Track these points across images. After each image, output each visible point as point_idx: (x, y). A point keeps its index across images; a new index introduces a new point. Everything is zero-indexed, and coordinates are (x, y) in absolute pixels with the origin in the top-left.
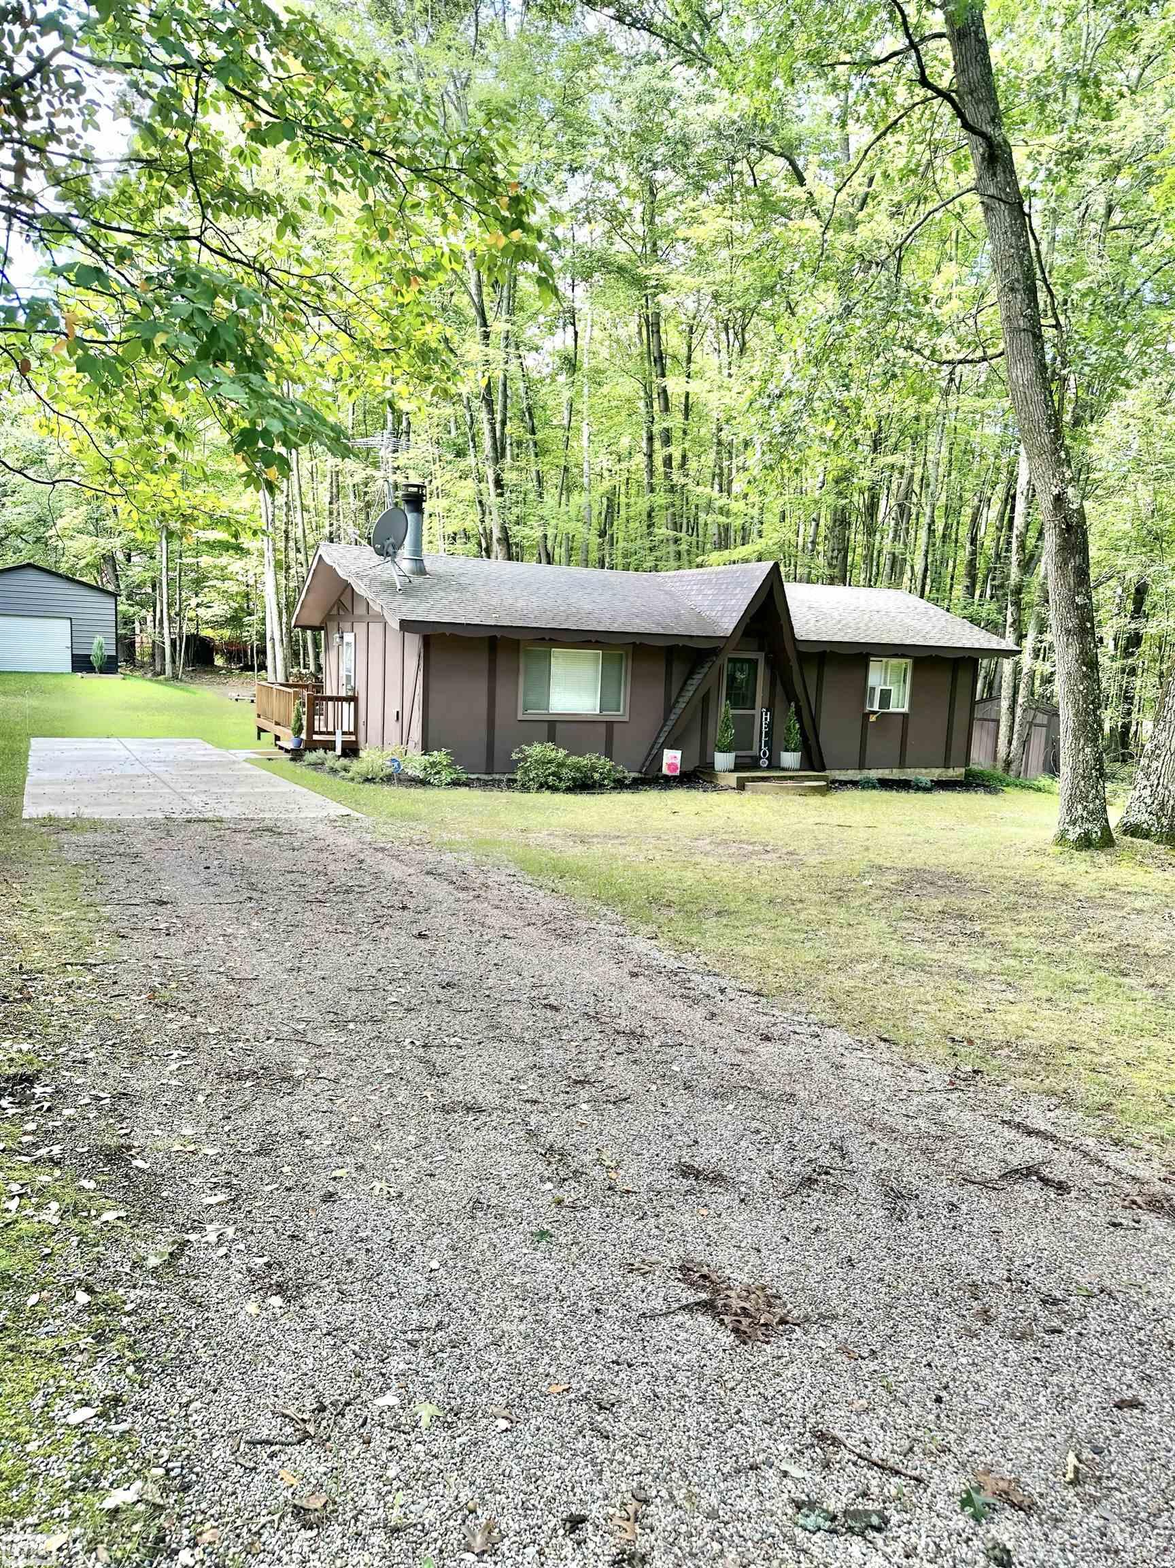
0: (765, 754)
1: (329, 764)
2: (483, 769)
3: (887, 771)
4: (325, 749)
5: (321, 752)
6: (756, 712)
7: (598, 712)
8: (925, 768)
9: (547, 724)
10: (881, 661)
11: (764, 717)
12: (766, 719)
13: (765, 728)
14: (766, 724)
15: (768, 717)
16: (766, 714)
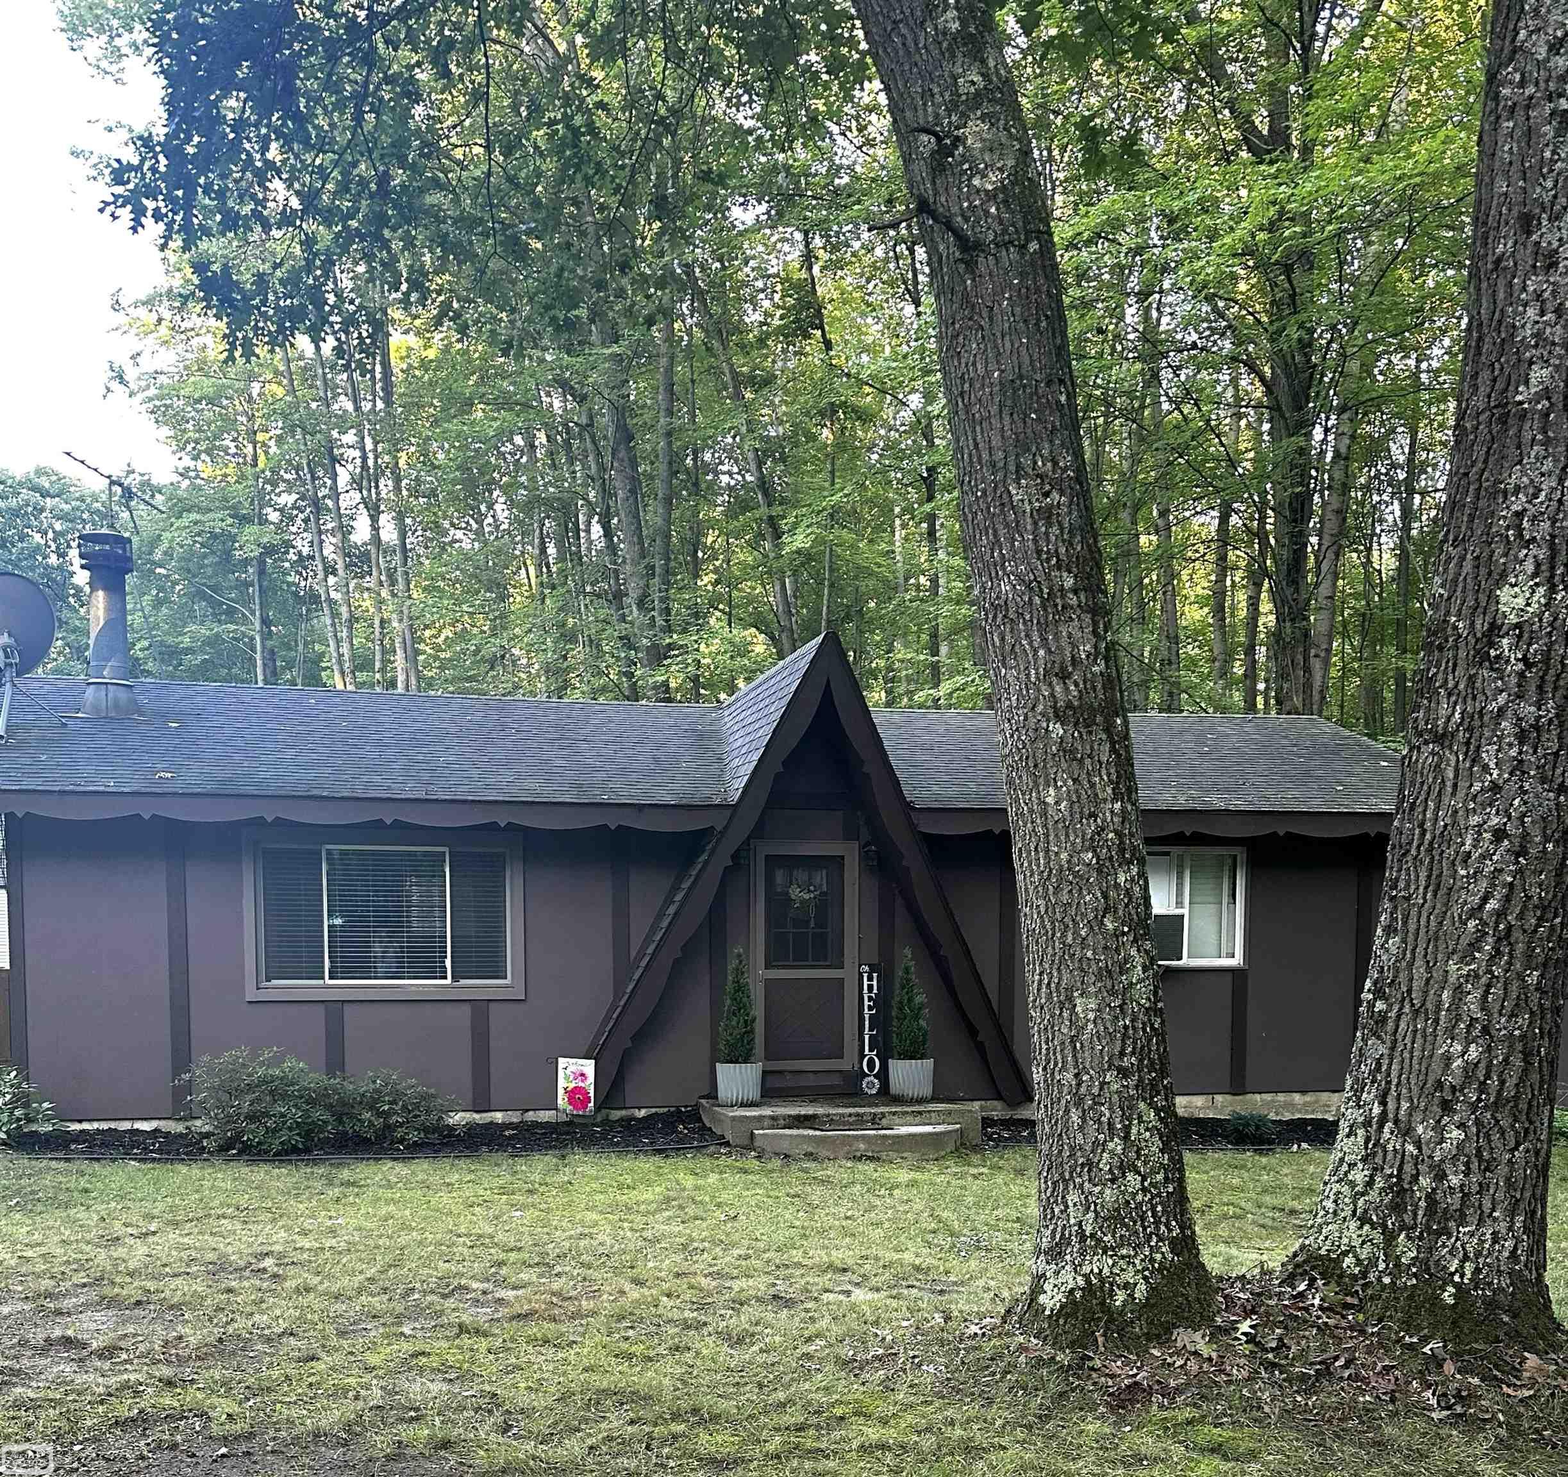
6: (846, 973)
7: (448, 981)
8: (1303, 1092)
9: (321, 1007)
10: (1167, 854)
11: (866, 983)
12: (870, 988)
13: (870, 1008)
14: (870, 999)
15: (875, 983)
16: (870, 979)
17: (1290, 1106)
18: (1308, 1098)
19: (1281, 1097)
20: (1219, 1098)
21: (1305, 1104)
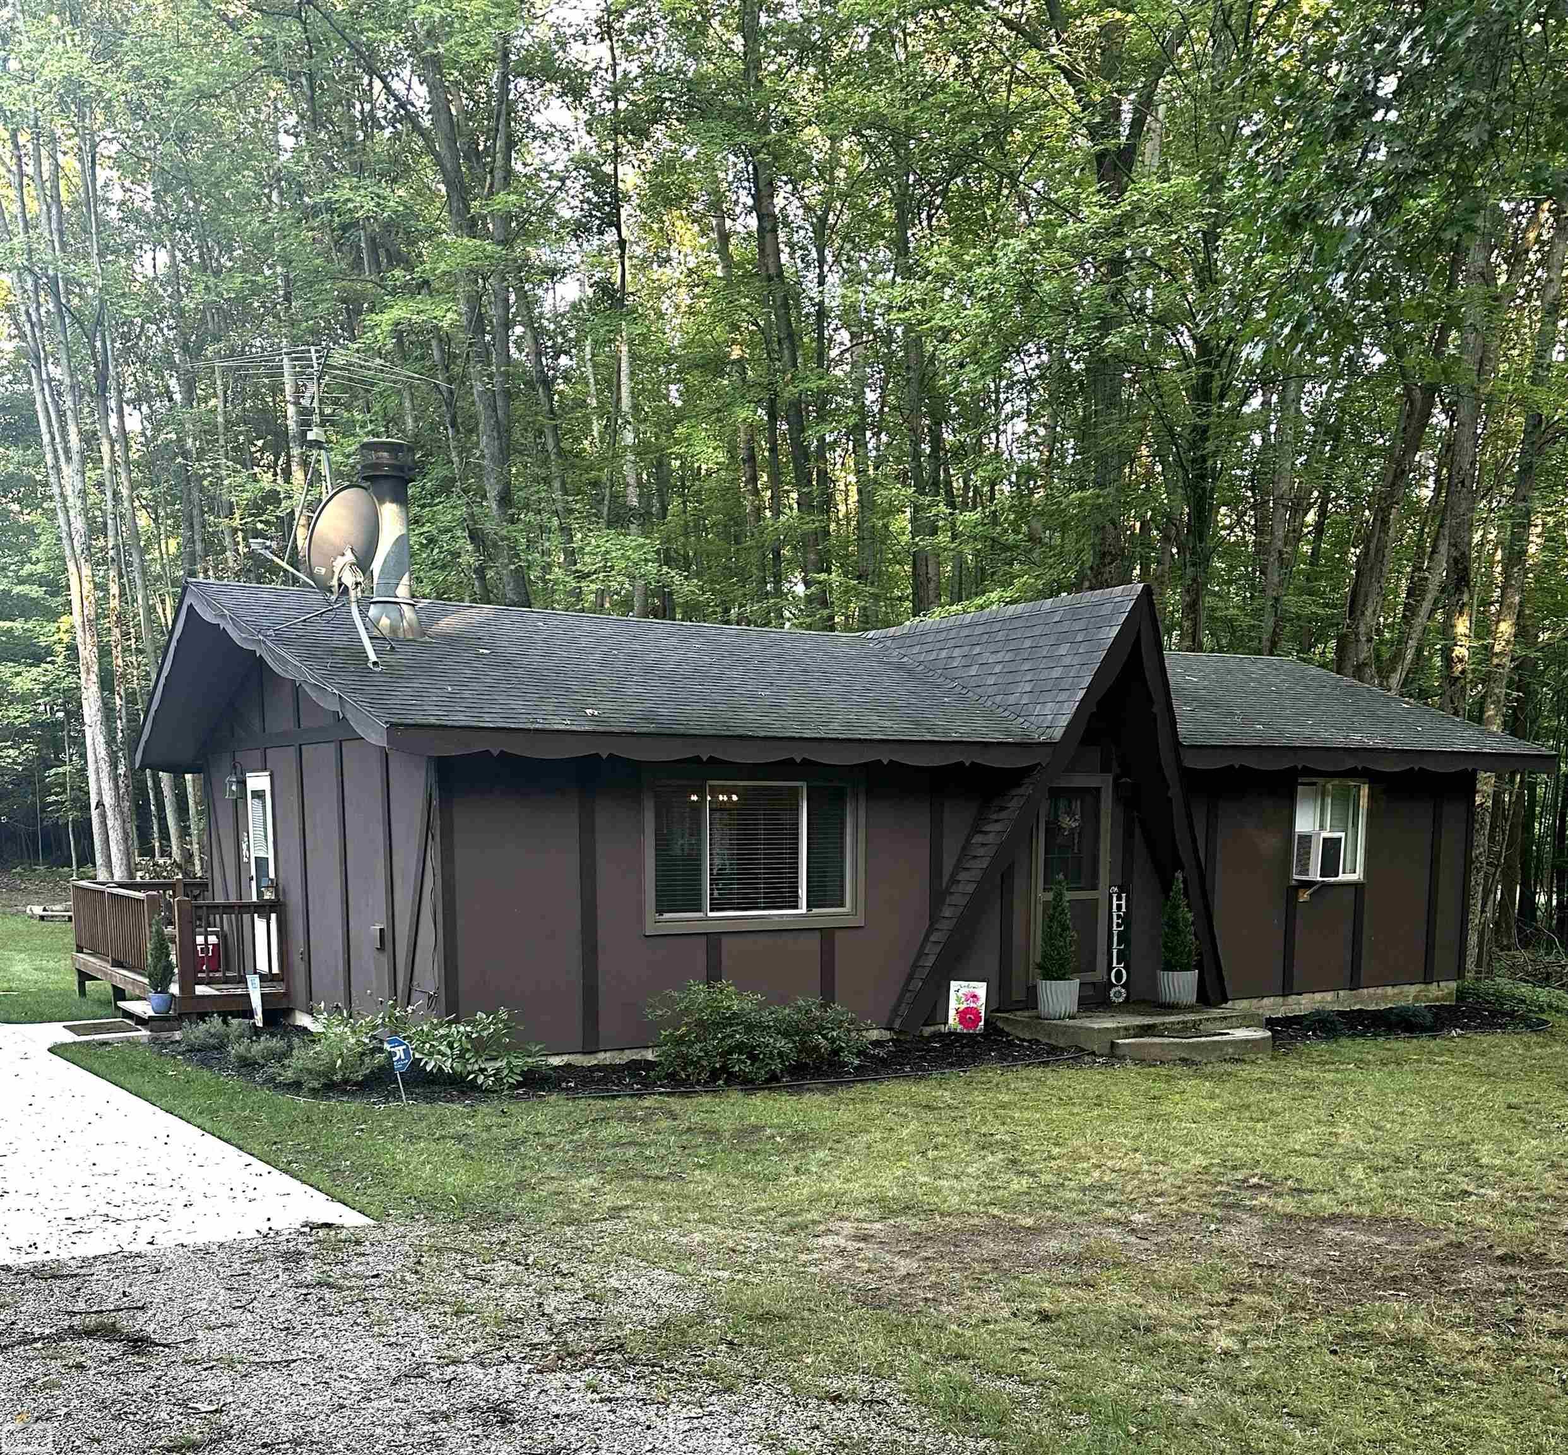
0: (1119, 975)
1: (235, 1050)
2: (579, 1045)
3: (1329, 996)
4: (224, 1016)
5: (215, 1023)
6: (1099, 894)
7: (803, 910)
8: (1393, 986)
9: (704, 938)
10: (1314, 784)
11: (1115, 903)
12: (1119, 907)
13: (1118, 925)
14: (1119, 917)
15: (1123, 902)
16: (1119, 898)
17: (1385, 997)
18: (1396, 990)
19: (1380, 991)
20: (1341, 993)
21: (1394, 995)
